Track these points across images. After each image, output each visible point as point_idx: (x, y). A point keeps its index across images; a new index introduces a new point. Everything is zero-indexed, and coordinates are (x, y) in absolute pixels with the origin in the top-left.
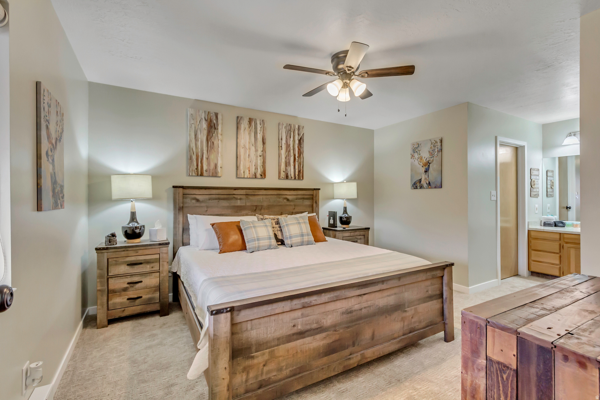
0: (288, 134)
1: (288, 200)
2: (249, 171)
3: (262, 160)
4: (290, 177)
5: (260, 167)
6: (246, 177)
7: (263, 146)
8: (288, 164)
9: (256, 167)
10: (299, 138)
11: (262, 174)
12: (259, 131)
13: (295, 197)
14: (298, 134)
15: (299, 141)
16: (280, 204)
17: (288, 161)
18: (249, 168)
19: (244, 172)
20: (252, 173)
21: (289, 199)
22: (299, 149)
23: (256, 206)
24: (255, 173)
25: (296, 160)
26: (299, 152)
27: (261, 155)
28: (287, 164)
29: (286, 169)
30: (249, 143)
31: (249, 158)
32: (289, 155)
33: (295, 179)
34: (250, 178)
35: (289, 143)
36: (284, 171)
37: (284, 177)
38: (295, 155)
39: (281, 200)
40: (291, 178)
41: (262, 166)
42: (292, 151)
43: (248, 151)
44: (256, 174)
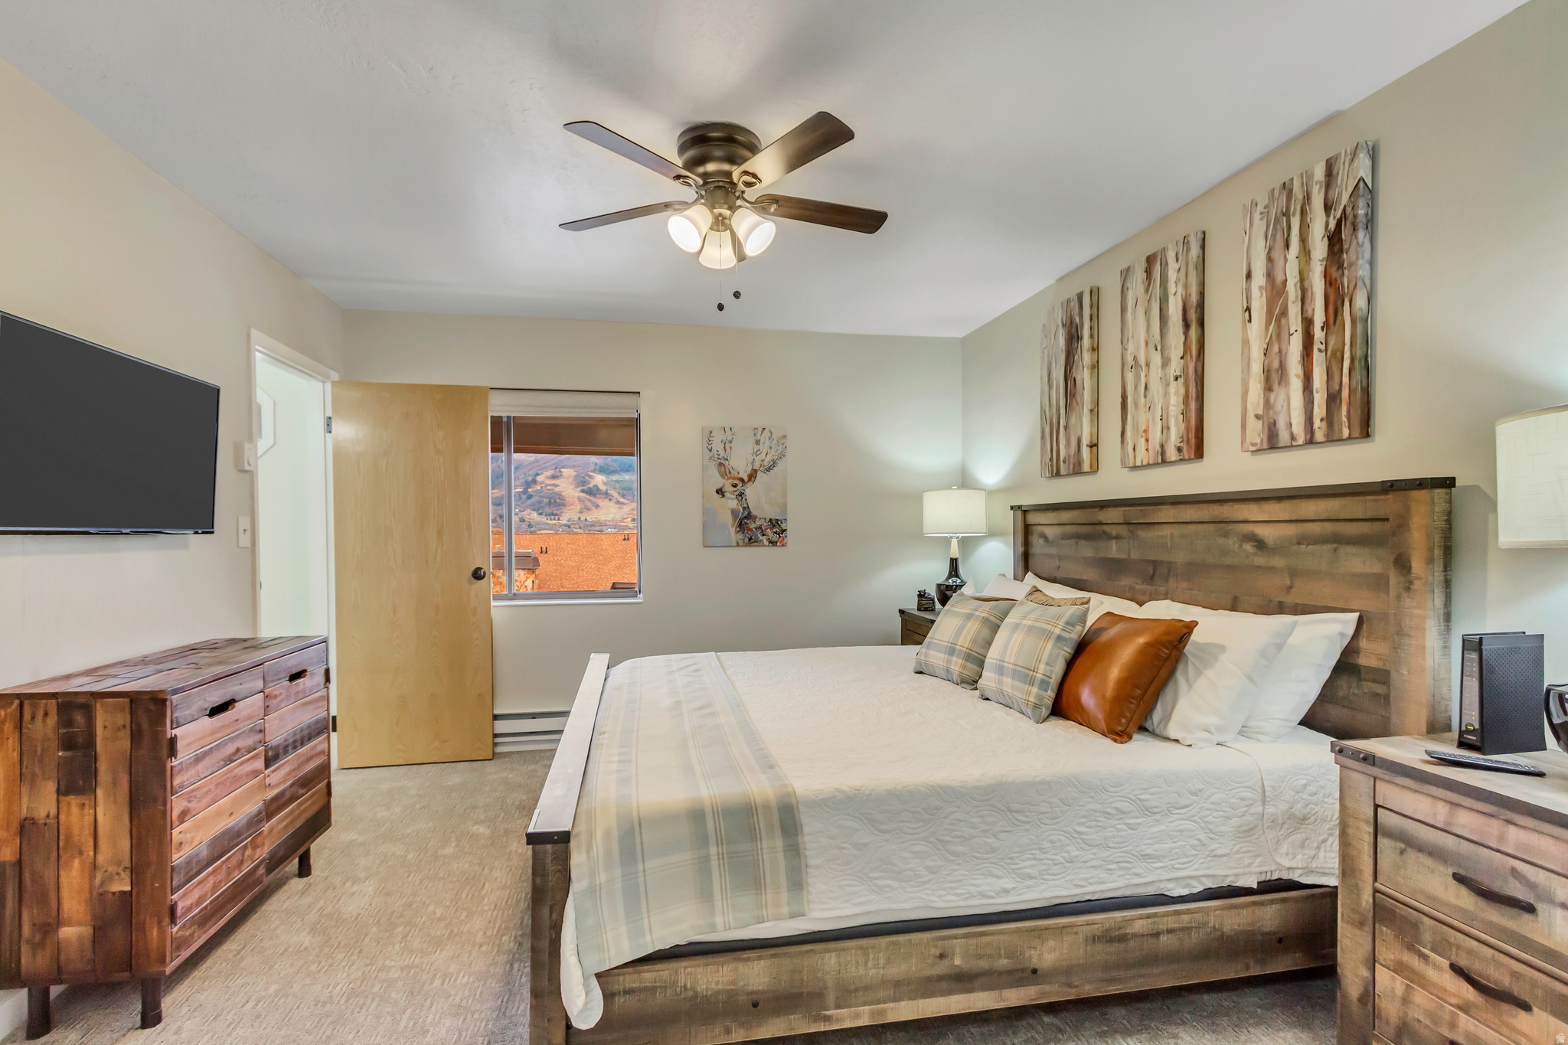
0: (1279, 236)
1: (1260, 544)
2: (1147, 440)
3: (1182, 391)
4: (1284, 437)
5: (1177, 418)
6: (1138, 463)
7: (1186, 339)
8: (1275, 377)
9: (1165, 425)
10: (1332, 225)
11: (1181, 445)
12: (1172, 288)
13: (1291, 530)
14: (1328, 208)
15: (1330, 239)
16: (1228, 561)
17: (1276, 364)
18: (1145, 431)
19: (1134, 449)
20: (1154, 449)
21: (1266, 540)
22: (1330, 282)
23: (1155, 564)
24: (1162, 446)
25: (1317, 346)
26: (1332, 298)
27: (1179, 374)
28: (1273, 378)
29: (1268, 405)
30: (1147, 344)
31: (1145, 397)
32: (1279, 336)
33: (1311, 441)
34: (1149, 465)
35: (1279, 278)
36: (1257, 417)
37: (1258, 441)
38: (1308, 323)
39: (1232, 543)
40: (1293, 438)
41: (1182, 414)
42: (1294, 310)
43: (1143, 375)
44: (1166, 447)
